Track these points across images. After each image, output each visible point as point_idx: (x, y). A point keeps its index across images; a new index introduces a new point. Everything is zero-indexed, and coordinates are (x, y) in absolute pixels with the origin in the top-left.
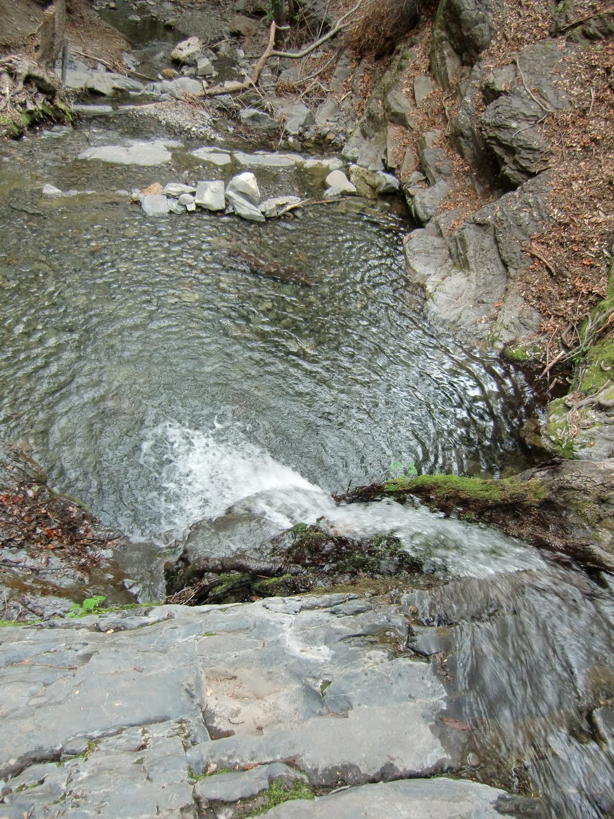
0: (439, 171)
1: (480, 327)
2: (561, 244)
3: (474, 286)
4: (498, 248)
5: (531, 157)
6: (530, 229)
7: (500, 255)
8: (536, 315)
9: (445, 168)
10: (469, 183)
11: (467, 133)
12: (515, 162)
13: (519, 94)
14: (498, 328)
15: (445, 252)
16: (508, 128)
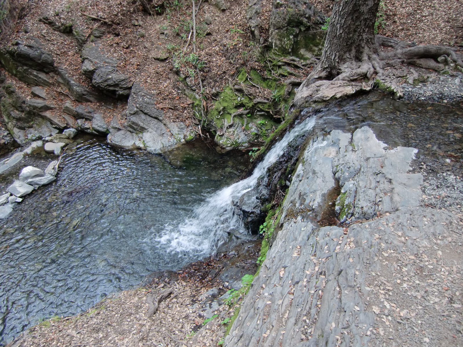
0: (90, 112)
1: (172, 140)
2: (165, 99)
3: (155, 132)
4: (149, 115)
5: (124, 83)
6: (152, 102)
7: (152, 117)
8: (182, 123)
9: (90, 110)
10: (105, 108)
11: (85, 93)
12: (121, 88)
13: (101, 67)
14: (177, 136)
15: (128, 133)
16: (109, 79)
